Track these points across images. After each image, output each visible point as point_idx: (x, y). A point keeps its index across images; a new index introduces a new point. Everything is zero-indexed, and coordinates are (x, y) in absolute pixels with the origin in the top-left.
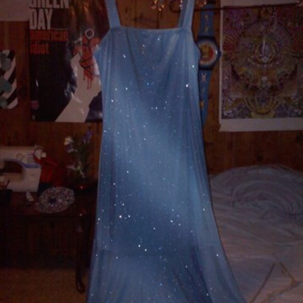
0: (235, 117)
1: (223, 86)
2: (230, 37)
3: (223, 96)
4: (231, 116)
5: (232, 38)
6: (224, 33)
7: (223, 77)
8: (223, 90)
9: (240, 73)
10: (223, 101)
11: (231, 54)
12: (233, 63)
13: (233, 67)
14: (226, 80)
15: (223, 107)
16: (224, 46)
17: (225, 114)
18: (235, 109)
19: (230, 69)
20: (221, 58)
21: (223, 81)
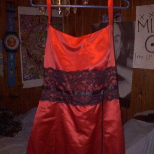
0: (31, 79)
1: (23, 61)
2: (24, 32)
3: (23, 67)
4: (28, 78)
6: (21, 30)
7: (22, 56)
8: (23, 64)
9: (31, 54)
10: (24, 70)
11: (26, 42)
12: (27, 48)
13: (27, 50)
14: (24, 57)
15: (24, 74)
16: (21, 38)
17: (25, 78)
18: (30, 74)
19: (26, 51)
20: (20, 45)
21: (23, 58)
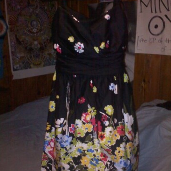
0: (21, 69)
1: (11, 49)
2: (12, 16)
3: (12, 56)
4: (18, 68)
5: (13, 17)
6: (8, 13)
7: (11, 43)
8: (12, 52)
9: (21, 40)
10: (13, 59)
11: (14, 27)
12: (16, 34)
13: (16, 36)
14: (13, 44)
15: (13, 63)
16: (9, 22)
17: (15, 68)
18: (21, 64)
20: (8, 31)
21: (11, 46)
